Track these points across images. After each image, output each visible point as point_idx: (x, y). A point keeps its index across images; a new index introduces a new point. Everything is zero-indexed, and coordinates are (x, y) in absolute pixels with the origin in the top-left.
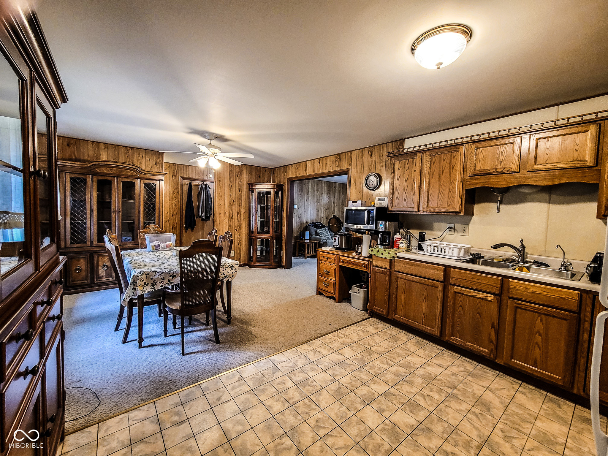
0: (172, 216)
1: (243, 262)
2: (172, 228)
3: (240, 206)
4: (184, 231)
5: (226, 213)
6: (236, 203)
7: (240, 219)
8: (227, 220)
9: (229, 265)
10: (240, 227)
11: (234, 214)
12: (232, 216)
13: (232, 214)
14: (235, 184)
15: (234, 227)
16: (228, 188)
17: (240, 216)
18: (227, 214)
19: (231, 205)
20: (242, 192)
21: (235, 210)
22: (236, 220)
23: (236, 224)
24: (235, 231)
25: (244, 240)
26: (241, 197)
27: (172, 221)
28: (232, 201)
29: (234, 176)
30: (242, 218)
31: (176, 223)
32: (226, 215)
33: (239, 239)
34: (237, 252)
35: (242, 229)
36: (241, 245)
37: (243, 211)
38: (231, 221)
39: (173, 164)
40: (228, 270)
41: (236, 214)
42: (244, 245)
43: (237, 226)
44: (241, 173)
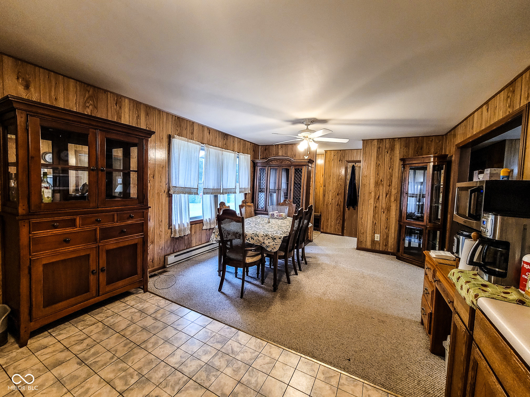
0: (338, 195)
1: (391, 249)
2: (337, 205)
3: (389, 186)
4: (346, 209)
5: (371, 193)
6: (385, 183)
7: (390, 200)
8: (372, 201)
9: (272, 237)
10: (388, 209)
11: (381, 194)
12: (379, 197)
13: (378, 195)
14: (383, 162)
15: (380, 209)
16: (375, 166)
17: (390, 197)
18: (373, 194)
19: (377, 184)
20: (394, 170)
21: (383, 191)
22: (384, 201)
23: (384, 206)
24: (382, 213)
25: (393, 225)
26: (391, 176)
27: (337, 199)
28: (380, 181)
29: (383, 153)
30: (393, 199)
31: (341, 201)
32: (371, 196)
33: (387, 223)
34: (383, 236)
35: (391, 212)
36: (389, 230)
37: (394, 192)
38: (377, 202)
39: (340, 150)
40: (269, 240)
41: (385, 195)
42: (393, 231)
43: (384, 208)
44: (392, 149)
